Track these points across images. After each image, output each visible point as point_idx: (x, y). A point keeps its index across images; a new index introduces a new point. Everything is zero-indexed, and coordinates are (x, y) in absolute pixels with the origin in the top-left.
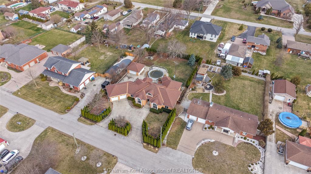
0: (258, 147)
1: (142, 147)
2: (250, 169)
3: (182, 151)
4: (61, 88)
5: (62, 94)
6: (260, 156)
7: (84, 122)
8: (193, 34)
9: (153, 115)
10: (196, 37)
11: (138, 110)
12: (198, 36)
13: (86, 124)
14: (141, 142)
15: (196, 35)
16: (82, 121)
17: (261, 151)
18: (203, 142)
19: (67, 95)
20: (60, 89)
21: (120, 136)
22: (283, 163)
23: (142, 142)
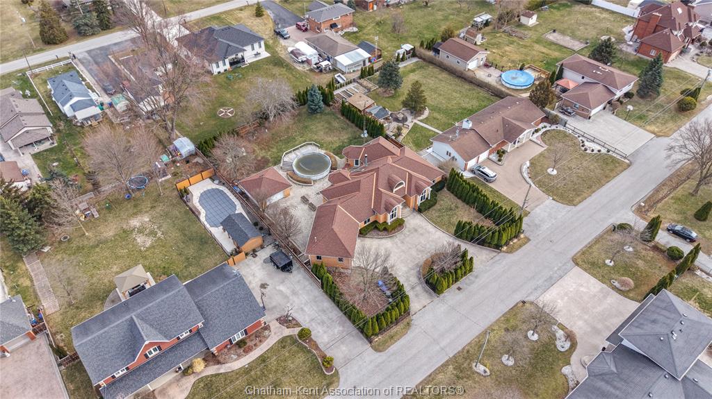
0: (554, 127)
1: (510, 255)
2: (589, 151)
3: (536, 206)
4: (212, 370)
5: (246, 371)
6: (570, 134)
7: (392, 337)
8: (221, 63)
9: (433, 212)
10: (228, 66)
11: (405, 231)
12: (231, 64)
13: (401, 337)
14: (495, 254)
15: (227, 61)
16: (386, 342)
17: (562, 129)
18: (525, 175)
19: (263, 359)
20: (218, 375)
21: (467, 281)
22: (587, 121)
23: (496, 252)
